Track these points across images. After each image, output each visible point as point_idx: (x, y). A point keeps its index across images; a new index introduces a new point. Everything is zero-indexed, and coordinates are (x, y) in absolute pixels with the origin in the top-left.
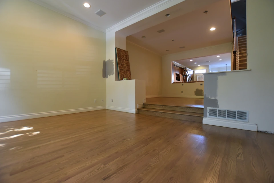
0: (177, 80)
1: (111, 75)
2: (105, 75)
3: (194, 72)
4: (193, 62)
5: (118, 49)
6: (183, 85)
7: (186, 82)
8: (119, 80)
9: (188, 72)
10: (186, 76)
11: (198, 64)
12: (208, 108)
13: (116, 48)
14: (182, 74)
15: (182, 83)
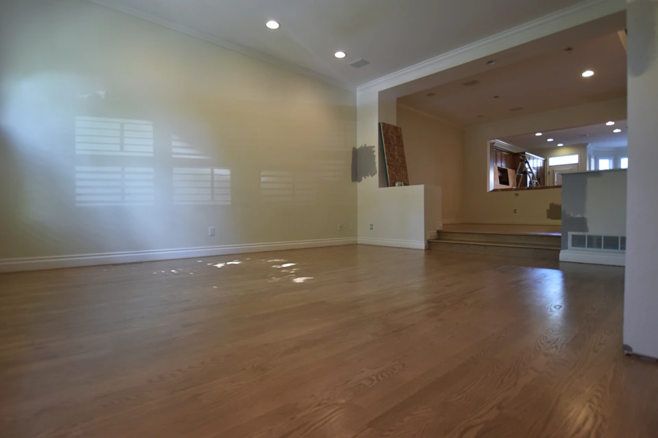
0: (501, 183)
1: (370, 176)
2: (356, 176)
3: (545, 162)
4: (544, 138)
5: (384, 124)
6: (517, 195)
7: (526, 188)
8: (388, 186)
9: (531, 162)
10: (525, 173)
11: (556, 142)
12: (570, 234)
13: (379, 124)
14: (514, 168)
15: (515, 190)
